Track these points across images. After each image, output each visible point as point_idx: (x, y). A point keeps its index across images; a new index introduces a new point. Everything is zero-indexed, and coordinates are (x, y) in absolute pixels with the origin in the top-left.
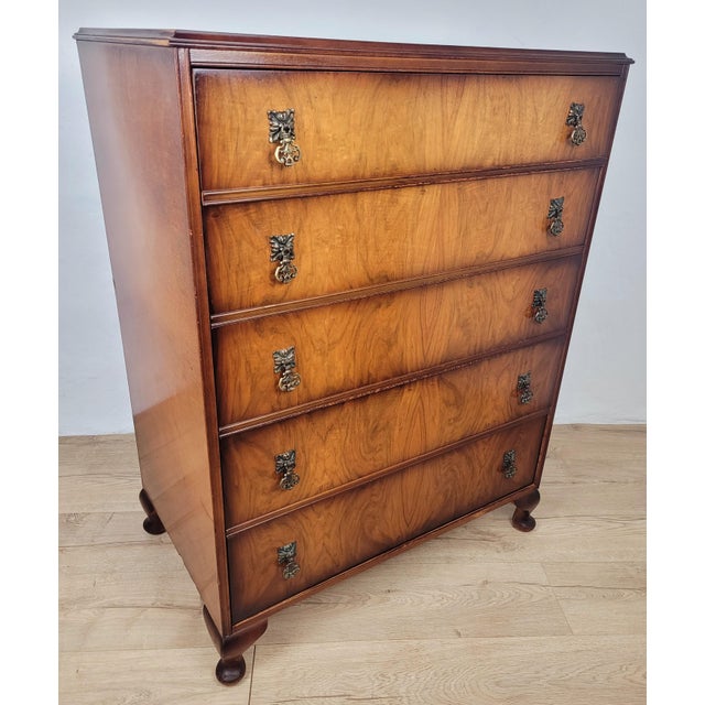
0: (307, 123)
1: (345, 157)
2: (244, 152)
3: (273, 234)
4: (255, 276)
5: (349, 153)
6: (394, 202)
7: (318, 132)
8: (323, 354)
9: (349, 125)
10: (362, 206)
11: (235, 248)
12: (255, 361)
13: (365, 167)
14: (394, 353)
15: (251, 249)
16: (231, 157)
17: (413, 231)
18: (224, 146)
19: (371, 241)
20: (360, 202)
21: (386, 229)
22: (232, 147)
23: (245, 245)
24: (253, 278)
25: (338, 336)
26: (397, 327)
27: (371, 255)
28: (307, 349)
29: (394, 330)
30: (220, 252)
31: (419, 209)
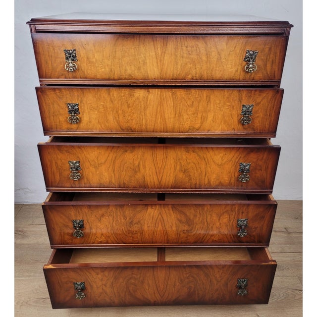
0: (82, 54)
1: (103, 70)
2: (55, 65)
3: (68, 102)
4: (62, 119)
5: (105, 68)
6: (132, 95)
7: (88, 58)
8: (95, 167)
9: (103, 57)
10: (113, 95)
11: (51, 106)
12: (59, 163)
13: (114, 75)
14: (139, 176)
15: (59, 107)
16: (50, 66)
17: (145, 109)
18: (46, 62)
19: (120, 112)
20: (111, 94)
21: (129, 107)
22: (50, 62)
23: (56, 106)
24: (61, 119)
25: (103, 161)
26: (139, 164)
27: (121, 117)
28: (86, 164)
29: (137, 164)
30: (45, 107)
31: (147, 100)
